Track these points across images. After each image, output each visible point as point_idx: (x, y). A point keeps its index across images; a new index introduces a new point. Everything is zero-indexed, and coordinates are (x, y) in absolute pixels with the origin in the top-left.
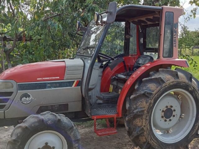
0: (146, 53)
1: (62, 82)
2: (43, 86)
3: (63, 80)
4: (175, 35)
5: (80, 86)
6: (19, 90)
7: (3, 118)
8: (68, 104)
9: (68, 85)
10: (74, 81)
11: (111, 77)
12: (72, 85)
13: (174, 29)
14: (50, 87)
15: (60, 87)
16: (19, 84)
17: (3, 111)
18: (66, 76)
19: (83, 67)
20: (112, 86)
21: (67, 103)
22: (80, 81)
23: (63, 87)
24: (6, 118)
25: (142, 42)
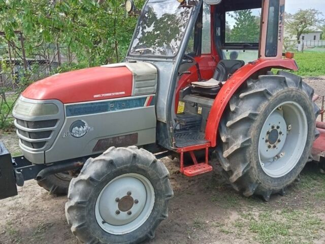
0: (227, 51)
1: (129, 100)
2: (103, 107)
3: (131, 96)
4: (280, 24)
5: (153, 105)
6: (67, 116)
7: (43, 163)
8: (137, 134)
9: (138, 104)
10: (146, 98)
11: (180, 89)
12: (144, 104)
13: (280, 13)
14: (113, 109)
15: (127, 108)
16: (67, 106)
17: (43, 152)
18: (134, 90)
19: (157, 75)
20: (184, 103)
21: (135, 132)
22: (154, 96)
23: (132, 107)
24: (46, 162)
25: (219, 35)
